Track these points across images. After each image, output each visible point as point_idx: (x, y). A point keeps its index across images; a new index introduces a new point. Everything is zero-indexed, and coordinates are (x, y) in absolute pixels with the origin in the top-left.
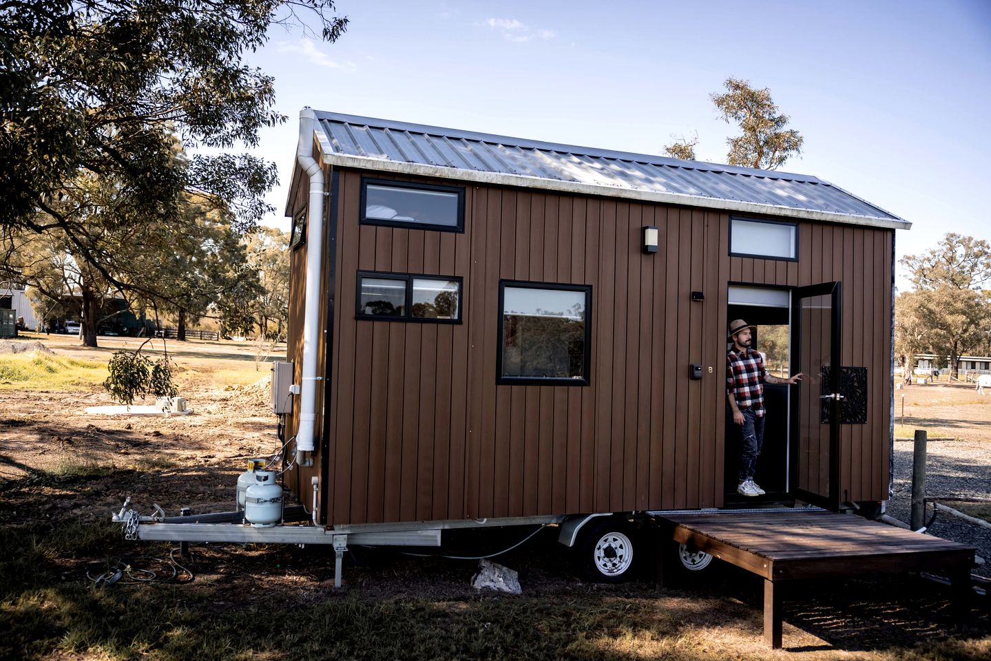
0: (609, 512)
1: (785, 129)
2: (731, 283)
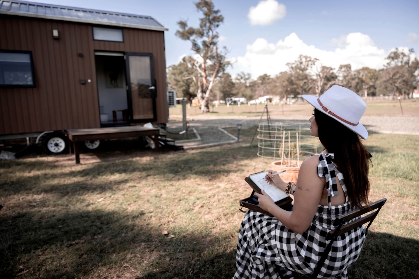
0: (51, 130)
1: (219, 14)
2: (96, 51)
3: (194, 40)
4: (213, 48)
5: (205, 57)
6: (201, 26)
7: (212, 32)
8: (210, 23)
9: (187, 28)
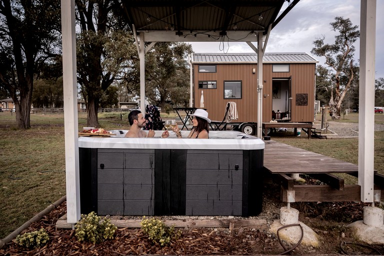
0: (247, 122)
2: (273, 78)
3: (329, 55)
4: (347, 61)
5: (339, 70)
6: (337, 43)
7: (348, 47)
8: (346, 38)
9: (322, 46)
